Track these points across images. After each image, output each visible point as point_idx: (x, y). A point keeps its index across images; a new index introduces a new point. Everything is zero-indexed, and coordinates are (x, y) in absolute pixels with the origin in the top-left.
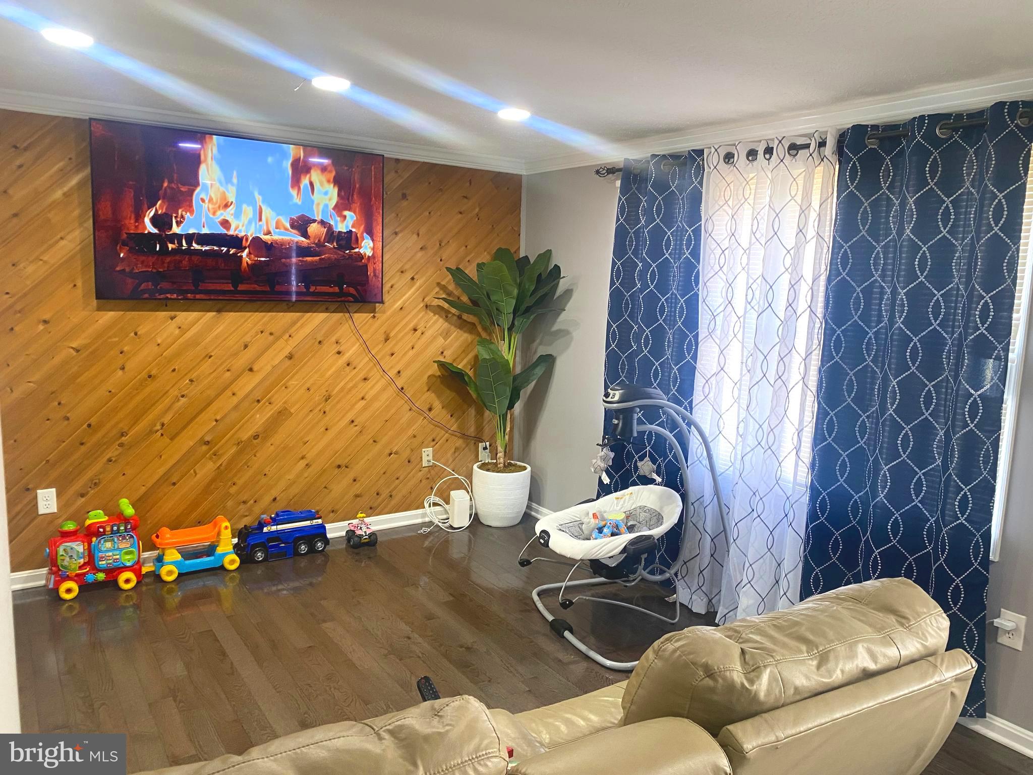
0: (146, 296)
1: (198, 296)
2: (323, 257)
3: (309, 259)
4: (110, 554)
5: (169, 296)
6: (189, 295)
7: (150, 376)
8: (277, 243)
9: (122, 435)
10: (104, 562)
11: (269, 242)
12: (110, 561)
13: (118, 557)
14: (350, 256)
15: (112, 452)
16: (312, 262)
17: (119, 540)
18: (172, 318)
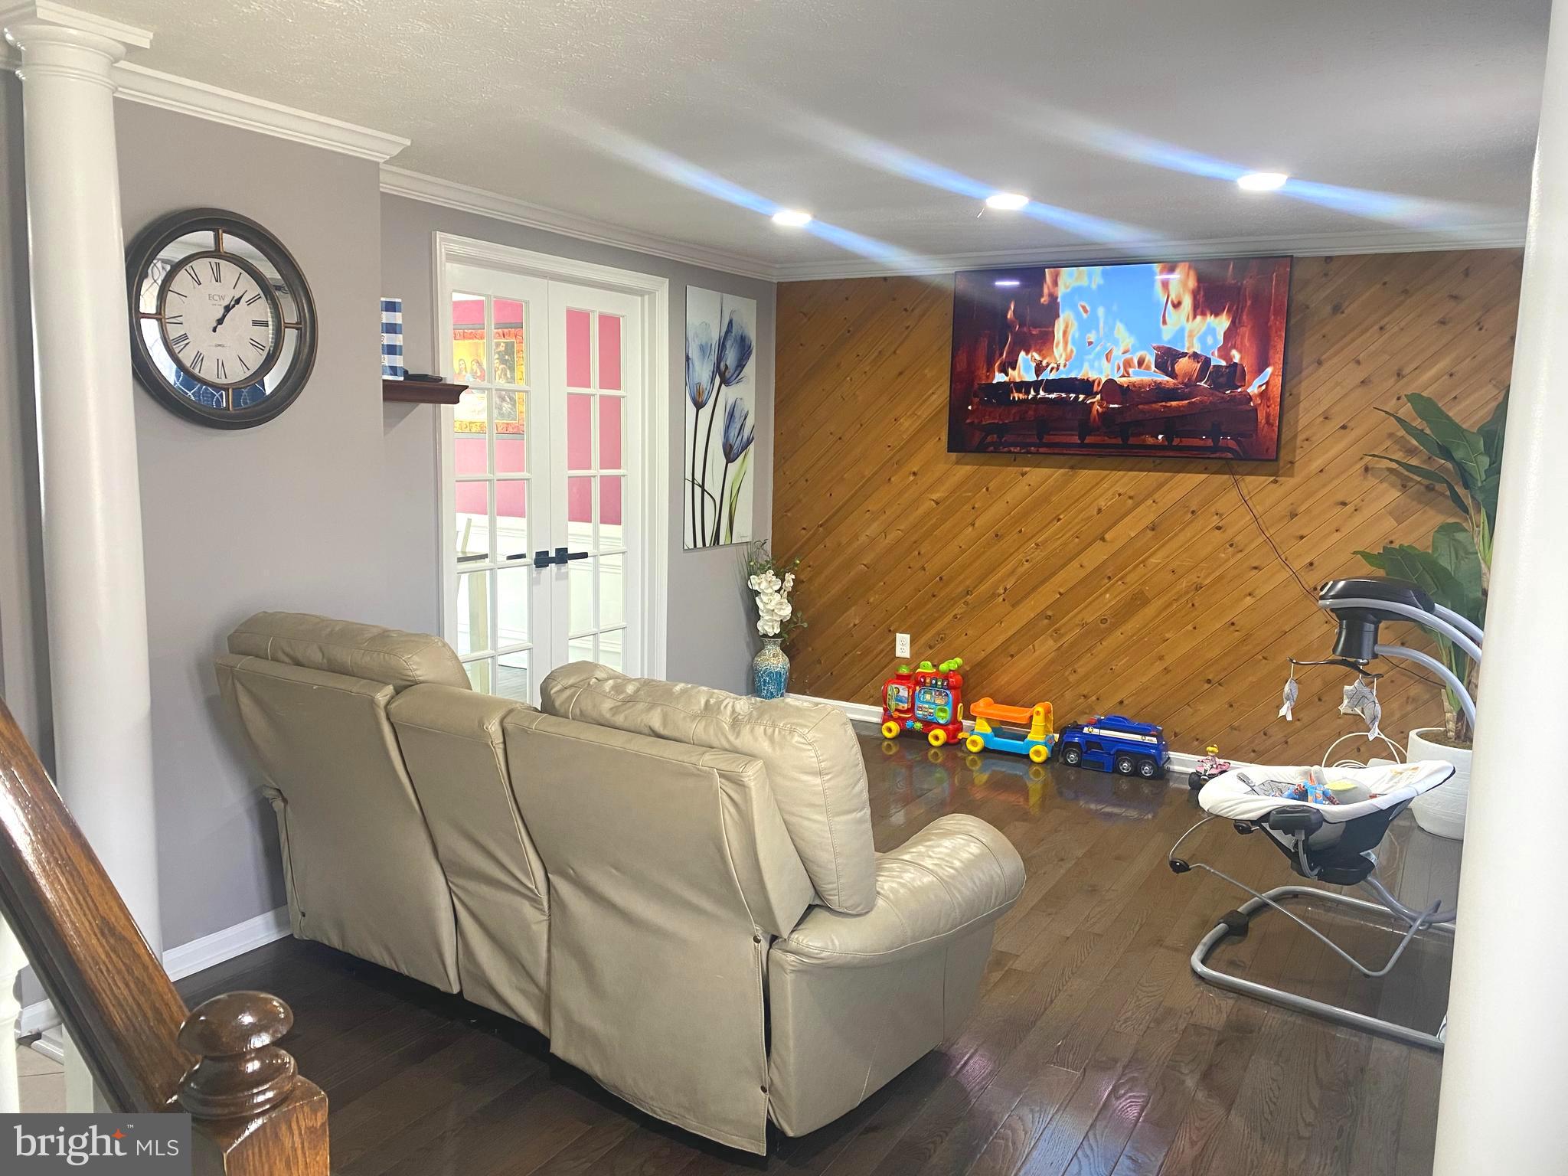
0: (992, 448)
1: (1041, 450)
2: (1193, 400)
3: (1174, 403)
4: (927, 706)
5: (1012, 449)
6: (1032, 448)
7: (997, 535)
8: (1134, 386)
9: (968, 594)
10: (920, 712)
11: (1125, 385)
12: (926, 713)
13: (932, 711)
14: (1233, 398)
15: (959, 609)
16: (1178, 408)
17: (935, 694)
18: (1023, 475)
